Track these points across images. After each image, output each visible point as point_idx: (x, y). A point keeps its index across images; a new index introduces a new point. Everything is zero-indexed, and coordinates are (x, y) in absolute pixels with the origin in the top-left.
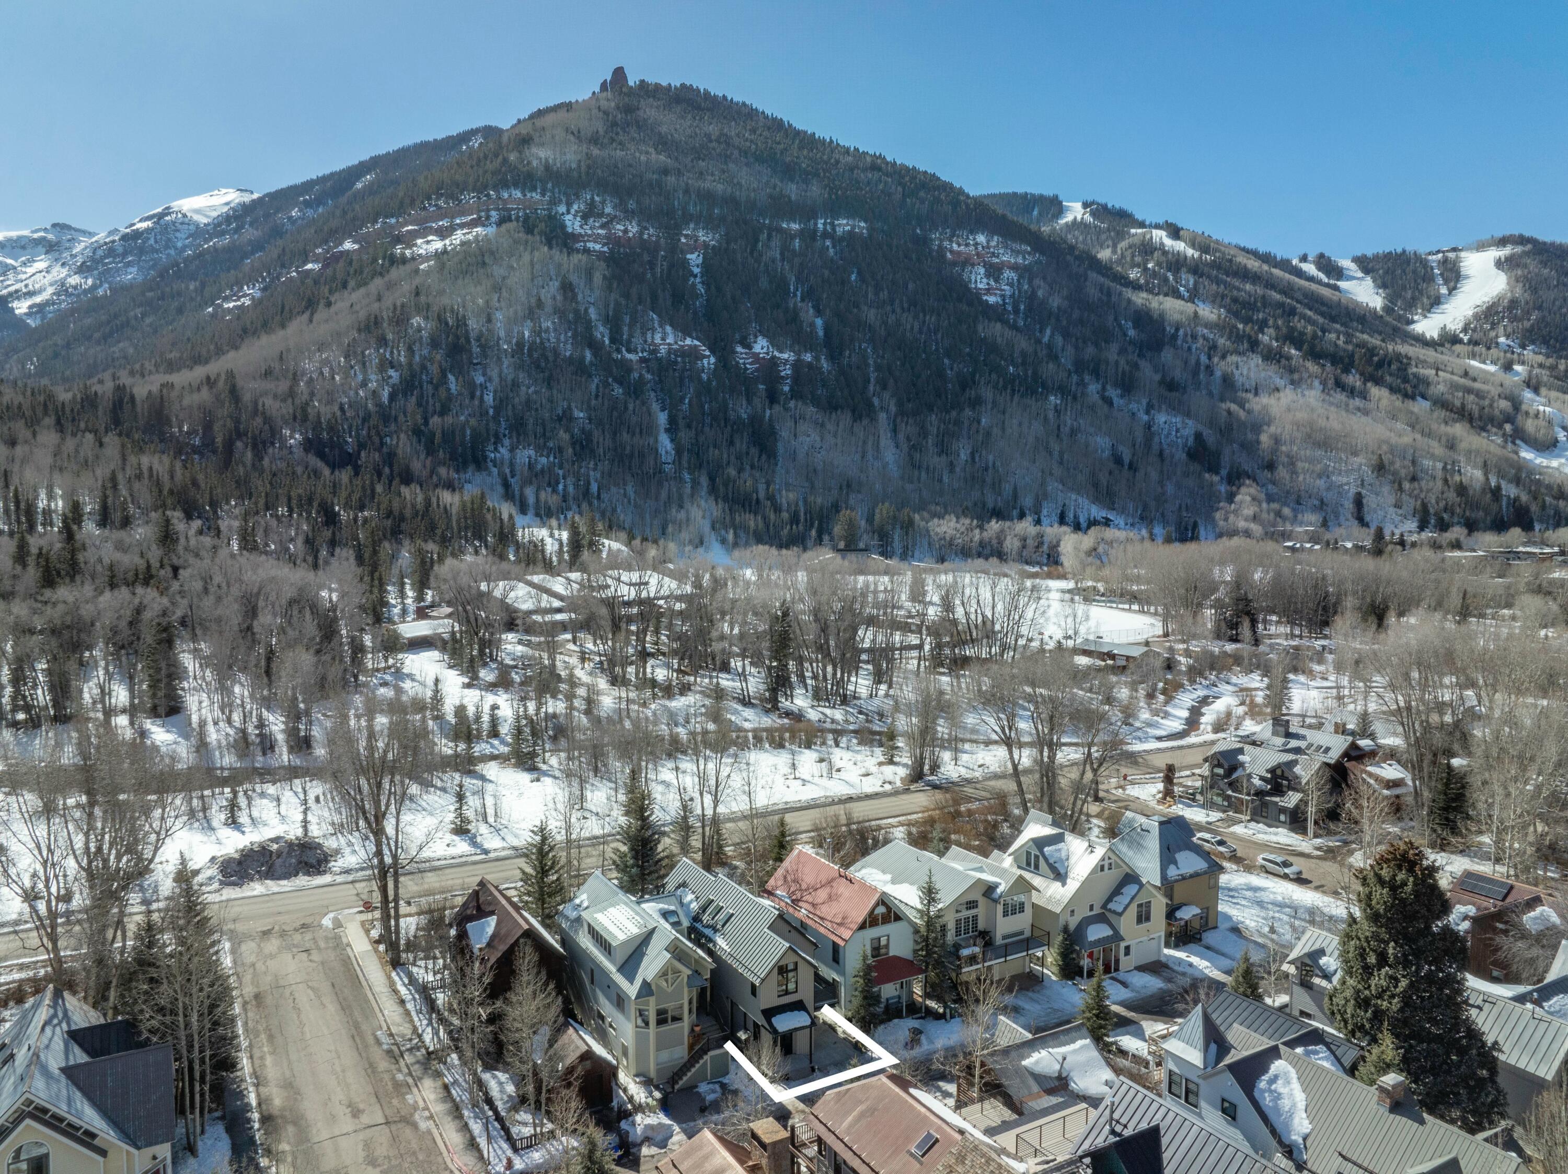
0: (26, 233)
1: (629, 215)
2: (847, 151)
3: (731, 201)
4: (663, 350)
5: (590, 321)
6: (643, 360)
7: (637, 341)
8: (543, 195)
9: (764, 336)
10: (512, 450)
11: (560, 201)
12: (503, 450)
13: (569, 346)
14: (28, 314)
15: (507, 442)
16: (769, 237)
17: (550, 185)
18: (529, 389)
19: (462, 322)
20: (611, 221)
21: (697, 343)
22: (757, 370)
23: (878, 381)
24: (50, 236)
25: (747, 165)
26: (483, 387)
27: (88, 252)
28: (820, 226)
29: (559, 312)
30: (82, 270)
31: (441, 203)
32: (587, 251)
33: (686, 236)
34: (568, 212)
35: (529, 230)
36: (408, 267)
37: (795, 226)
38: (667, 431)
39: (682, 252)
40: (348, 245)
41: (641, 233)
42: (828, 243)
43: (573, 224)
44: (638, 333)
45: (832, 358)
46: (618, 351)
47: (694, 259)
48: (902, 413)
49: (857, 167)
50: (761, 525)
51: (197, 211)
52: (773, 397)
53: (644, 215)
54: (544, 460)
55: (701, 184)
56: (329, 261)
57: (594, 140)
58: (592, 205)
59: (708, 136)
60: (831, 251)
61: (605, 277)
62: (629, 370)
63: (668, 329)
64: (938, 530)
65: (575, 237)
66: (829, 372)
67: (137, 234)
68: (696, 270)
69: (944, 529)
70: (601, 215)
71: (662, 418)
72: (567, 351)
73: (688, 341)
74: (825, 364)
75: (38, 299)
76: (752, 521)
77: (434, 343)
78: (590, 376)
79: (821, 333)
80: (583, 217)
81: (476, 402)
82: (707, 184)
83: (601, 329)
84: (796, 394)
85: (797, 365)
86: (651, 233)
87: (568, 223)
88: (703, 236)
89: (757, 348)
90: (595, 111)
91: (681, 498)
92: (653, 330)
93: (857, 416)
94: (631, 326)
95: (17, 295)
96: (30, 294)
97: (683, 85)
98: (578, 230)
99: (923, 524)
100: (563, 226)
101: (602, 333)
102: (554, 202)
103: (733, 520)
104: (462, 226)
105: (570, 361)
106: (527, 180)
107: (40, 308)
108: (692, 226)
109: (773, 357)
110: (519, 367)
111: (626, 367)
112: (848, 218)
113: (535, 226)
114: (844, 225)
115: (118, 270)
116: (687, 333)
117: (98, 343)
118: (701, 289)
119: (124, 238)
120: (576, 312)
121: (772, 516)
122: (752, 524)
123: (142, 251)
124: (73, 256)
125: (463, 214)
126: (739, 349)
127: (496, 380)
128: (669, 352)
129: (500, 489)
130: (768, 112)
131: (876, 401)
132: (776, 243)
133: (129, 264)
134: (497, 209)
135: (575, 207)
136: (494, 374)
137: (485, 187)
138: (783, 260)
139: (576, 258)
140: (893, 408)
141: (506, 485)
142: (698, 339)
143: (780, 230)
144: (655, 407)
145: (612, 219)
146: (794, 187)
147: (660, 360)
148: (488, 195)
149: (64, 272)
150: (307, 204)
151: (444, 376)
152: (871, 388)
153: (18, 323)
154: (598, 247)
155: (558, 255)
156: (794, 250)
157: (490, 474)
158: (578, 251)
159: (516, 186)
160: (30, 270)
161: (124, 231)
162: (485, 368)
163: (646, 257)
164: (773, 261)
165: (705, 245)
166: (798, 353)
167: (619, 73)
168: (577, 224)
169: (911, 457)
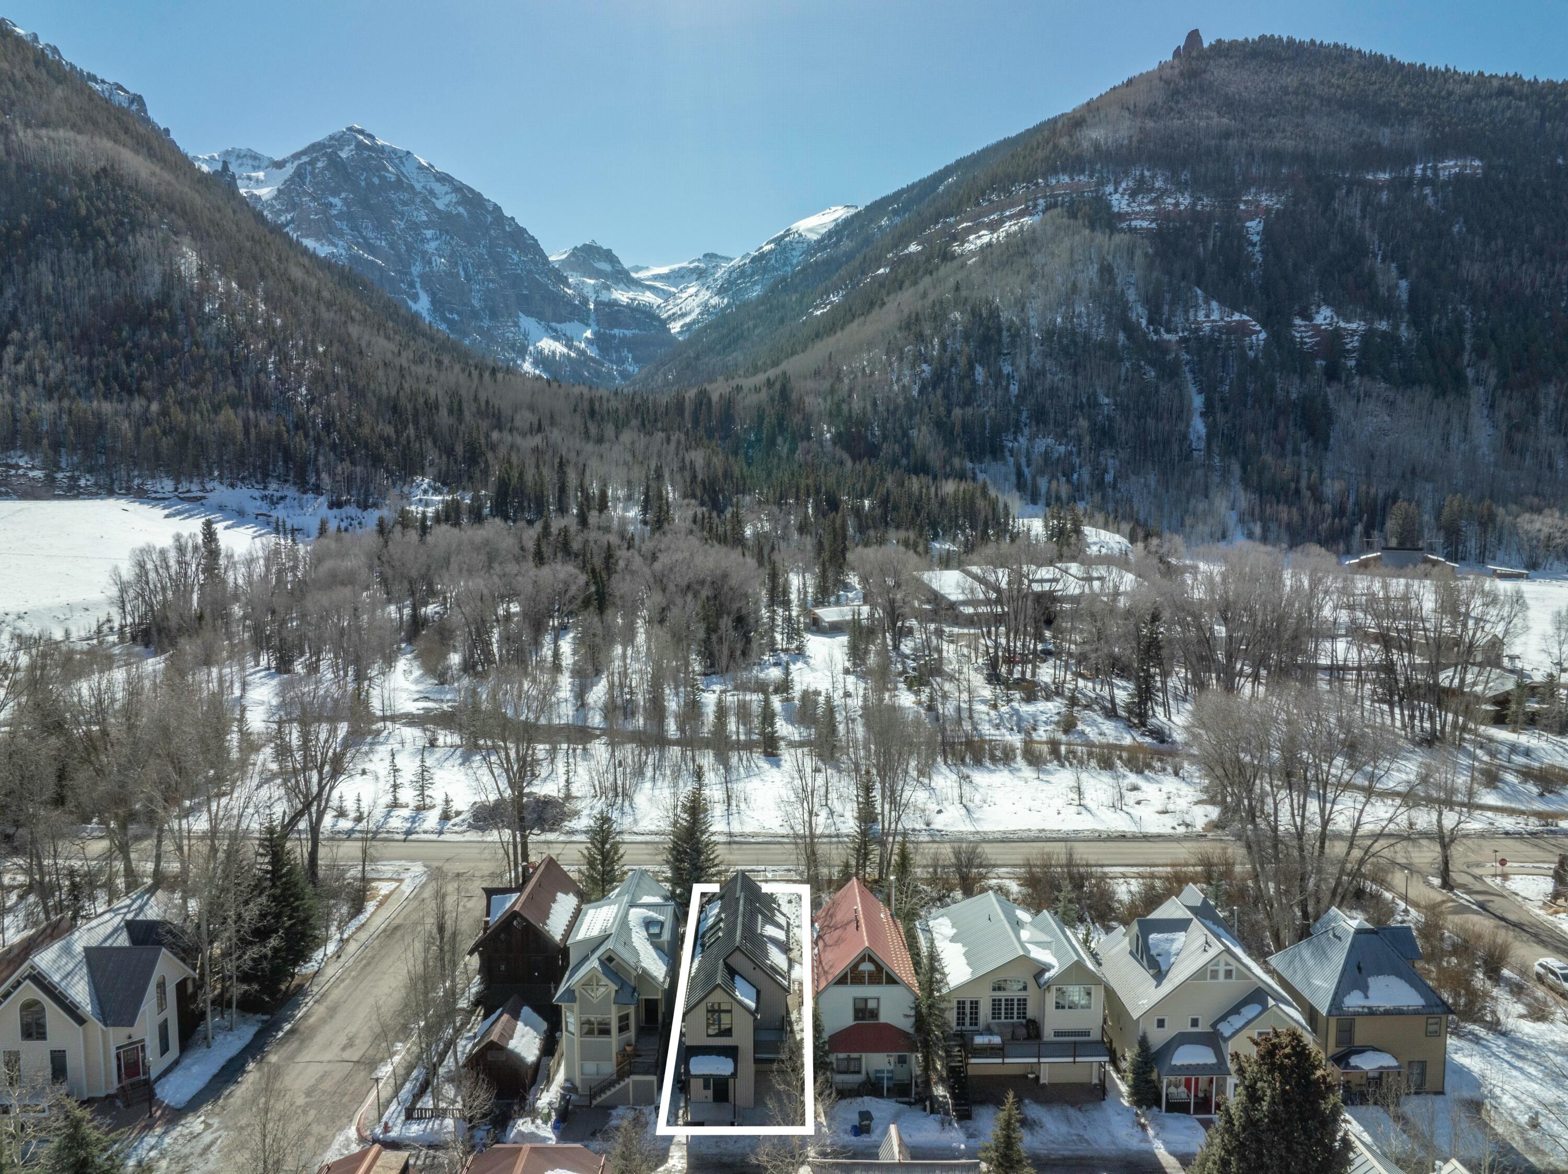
0: (685, 264)
1: (1181, 187)
2: (1467, 78)
3: (1306, 158)
4: (1207, 327)
5: (1127, 302)
6: (1183, 340)
7: (1179, 320)
8: (1091, 177)
9: (1328, 304)
10: (1031, 439)
11: (1109, 181)
12: (1021, 439)
13: (1101, 331)
14: (680, 333)
15: (1026, 431)
16: (1349, 192)
17: (1098, 167)
18: (1056, 376)
19: (994, 314)
20: (1162, 194)
21: (1246, 317)
22: (1317, 344)
23: (1474, 349)
24: (702, 265)
25: (1329, 114)
26: (1009, 377)
27: (726, 276)
28: (1418, 172)
29: (1095, 296)
30: (721, 291)
31: (994, 197)
32: (1132, 230)
33: (1246, 202)
34: (1116, 191)
35: (1073, 215)
36: (956, 263)
37: (1384, 176)
38: (1202, 414)
39: (1239, 219)
40: (913, 248)
41: (1194, 205)
42: (1427, 191)
43: (1119, 202)
44: (1179, 312)
45: (1415, 323)
46: (1156, 332)
47: (1254, 226)
48: (1504, 385)
49: (1478, 95)
50: (1296, 517)
51: (811, 230)
52: (1332, 374)
53: (1198, 185)
54: (1062, 449)
55: (1268, 143)
56: (894, 265)
57: (1151, 113)
58: (1141, 181)
59: (1285, 90)
60: (1431, 200)
61: (1146, 255)
62: (1166, 351)
63: (1214, 304)
64: (1527, 527)
65: (1121, 216)
66: (1410, 342)
67: (762, 256)
68: (1256, 238)
69: (1537, 525)
70: (1152, 190)
71: (1198, 401)
72: (1099, 334)
73: (1236, 317)
74: (1404, 332)
75: (688, 320)
76: (1284, 513)
77: (967, 336)
78: (1121, 360)
79: (1405, 297)
80: (1131, 195)
81: (1000, 393)
82: (1278, 142)
83: (1140, 310)
84: (1364, 369)
85: (1367, 337)
86: (1206, 203)
87: (1115, 203)
88: (1265, 200)
89: (1319, 320)
90: (1156, 81)
91: (1207, 488)
92: (1196, 307)
93: (1440, 391)
94: (1173, 303)
95: (673, 318)
96: (683, 315)
97: (1263, 38)
98: (1125, 208)
99: (1509, 519)
100: (1109, 206)
101: (1139, 315)
102: (1101, 183)
103: (1262, 511)
104: (1011, 218)
105: (1101, 345)
106: (1075, 164)
107: (689, 326)
108: (1253, 190)
109: (1337, 329)
110: (1047, 355)
111: (1161, 348)
112: (1457, 158)
113: (1079, 210)
114: (1450, 167)
115: (746, 289)
116: (1235, 308)
117: (719, 354)
118: (1259, 258)
119: (753, 260)
120: (1112, 294)
121: (1311, 508)
122: (1284, 516)
123: (765, 270)
124: (715, 280)
125: (1012, 205)
126: (1298, 321)
127: (1023, 368)
128: (1213, 330)
129: (1013, 478)
130: (1366, 49)
131: (1470, 373)
132: (1357, 196)
133: (755, 283)
134: (1045, 197)
135: (1124, 185)
136: (1021, 362)
137: (1036, 176)
138: (1363, 217)
139: (1118, 238)
140: (1492, 380)
141: (1020, 474)
142: (1248, 314)
143: (1363, 183)
144: (1192, 389)
145: (1163, 193)
146: (1387, 131)
147: (1199, 339)
148: (1037, 184)
149: (708, 294)
150: (895, 212)
151: (972, 368)
152: (1466, 357)
153: (672, 339)
154: (1145, 224)
155: (1101, 238)
156: (1379, 204)
157: (1006, 463)
158: (1122, 230)
159: (1064, 170)
160: (684, 295)
161: (754, 254)
162: (1014, 358)
163: (1197, 230)
164: (1351, 219)
165: (1268, 210)
166: (1369, 322)
167: (1194, 37)
168: (1124, 202)
169: (1509, 439)
